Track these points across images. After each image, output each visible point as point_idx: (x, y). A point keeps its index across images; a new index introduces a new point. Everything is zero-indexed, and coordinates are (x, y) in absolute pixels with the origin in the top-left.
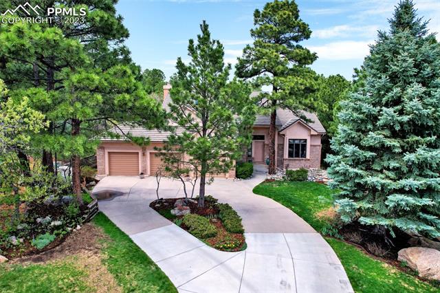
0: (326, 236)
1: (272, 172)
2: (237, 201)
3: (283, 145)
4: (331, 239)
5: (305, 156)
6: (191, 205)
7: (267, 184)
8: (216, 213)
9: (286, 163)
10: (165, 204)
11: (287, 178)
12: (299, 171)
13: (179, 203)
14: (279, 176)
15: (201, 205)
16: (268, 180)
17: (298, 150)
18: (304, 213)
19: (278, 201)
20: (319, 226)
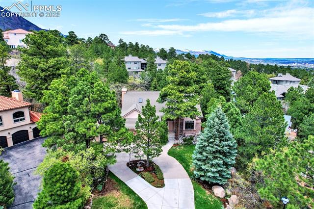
0: (192, 180)
1: (177, 138)
2: (161, 161)
3: (183, 123)
4: (193, 181)
5: (193, 129)
6: (143, 165)
7: (174, 148)
8: (154, 169)
9: (184, 132)
10: (133, 165)
11: (183, 143)
12: (189, 139)
13: (139, 165)
14: (180, 141)
15: (147, 165)
16: (174, 144)
17: (190, 126)
18: (187, 168)
19: (177, 160)
20: (191, 175)
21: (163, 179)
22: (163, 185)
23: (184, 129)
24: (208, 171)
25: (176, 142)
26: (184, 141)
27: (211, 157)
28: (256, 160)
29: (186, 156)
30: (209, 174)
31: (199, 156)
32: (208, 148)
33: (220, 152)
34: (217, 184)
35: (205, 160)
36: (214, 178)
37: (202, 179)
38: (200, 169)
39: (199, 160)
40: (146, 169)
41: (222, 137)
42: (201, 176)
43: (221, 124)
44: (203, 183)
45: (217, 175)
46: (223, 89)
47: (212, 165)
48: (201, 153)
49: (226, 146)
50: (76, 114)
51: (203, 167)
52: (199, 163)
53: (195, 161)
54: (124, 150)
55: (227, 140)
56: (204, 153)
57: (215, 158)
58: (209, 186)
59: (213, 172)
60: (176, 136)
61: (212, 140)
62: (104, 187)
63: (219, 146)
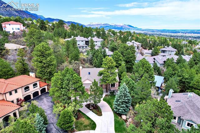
2: (101, 104)
4: (114, 113)
5: (115, 87)
6: (92, 106)
7: (106, 97)
8: (97, 108)
9: (110, 88)
10: (88, 106)
11: (110, 94)
12: (112, 92)
13: (91, 106)
14: (108, 93)
15: (94, 106)
16: (106, 95)
17: (113, 85)
18: (111, 107)
19: (107, 103)
20: (113, 110)
21: (101, 112)
22: (101, 115)
23: (110, 87)
24: (119, 109)
25: (106, 94)
26: (110, 93)
27: (121, 104)
28: (138, 105)
29: (111, 101)
30: (120, 111)
31: (116, 103)
32: (119, 100)
33: (124, 102)
34: (123, 114)
35: (118, 105)
36: (122, 112)
37: (117, 112)
38: (116, 108)
39: (116, 105)
40: (94, 108)
41: (126, 96)
42: (117, 111)
43: (125, 90)
44: (118, 114)
45: (123, 111)
46: (131, 62)
47: (121, 107)
48: (117, 102)
49: (127, 99)
50: (67, 89)
51: (118, 108)
52: (116, 106)
53: (115, 105)
54: (85, 101)
55: (127, 97)
56: (118, 102)
57: (122, 104)
58: (120, 115)
59: (122, 110)
60: (106, 90)
61: (121, 97)
62: (78, 117)
63: (124, 99)
